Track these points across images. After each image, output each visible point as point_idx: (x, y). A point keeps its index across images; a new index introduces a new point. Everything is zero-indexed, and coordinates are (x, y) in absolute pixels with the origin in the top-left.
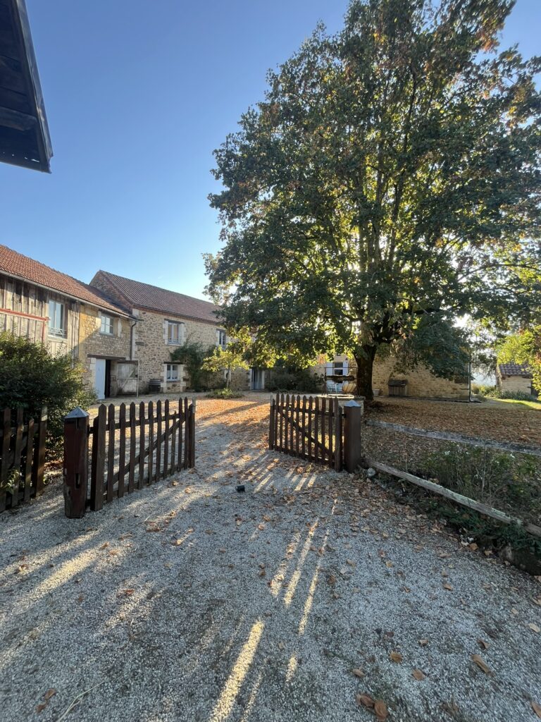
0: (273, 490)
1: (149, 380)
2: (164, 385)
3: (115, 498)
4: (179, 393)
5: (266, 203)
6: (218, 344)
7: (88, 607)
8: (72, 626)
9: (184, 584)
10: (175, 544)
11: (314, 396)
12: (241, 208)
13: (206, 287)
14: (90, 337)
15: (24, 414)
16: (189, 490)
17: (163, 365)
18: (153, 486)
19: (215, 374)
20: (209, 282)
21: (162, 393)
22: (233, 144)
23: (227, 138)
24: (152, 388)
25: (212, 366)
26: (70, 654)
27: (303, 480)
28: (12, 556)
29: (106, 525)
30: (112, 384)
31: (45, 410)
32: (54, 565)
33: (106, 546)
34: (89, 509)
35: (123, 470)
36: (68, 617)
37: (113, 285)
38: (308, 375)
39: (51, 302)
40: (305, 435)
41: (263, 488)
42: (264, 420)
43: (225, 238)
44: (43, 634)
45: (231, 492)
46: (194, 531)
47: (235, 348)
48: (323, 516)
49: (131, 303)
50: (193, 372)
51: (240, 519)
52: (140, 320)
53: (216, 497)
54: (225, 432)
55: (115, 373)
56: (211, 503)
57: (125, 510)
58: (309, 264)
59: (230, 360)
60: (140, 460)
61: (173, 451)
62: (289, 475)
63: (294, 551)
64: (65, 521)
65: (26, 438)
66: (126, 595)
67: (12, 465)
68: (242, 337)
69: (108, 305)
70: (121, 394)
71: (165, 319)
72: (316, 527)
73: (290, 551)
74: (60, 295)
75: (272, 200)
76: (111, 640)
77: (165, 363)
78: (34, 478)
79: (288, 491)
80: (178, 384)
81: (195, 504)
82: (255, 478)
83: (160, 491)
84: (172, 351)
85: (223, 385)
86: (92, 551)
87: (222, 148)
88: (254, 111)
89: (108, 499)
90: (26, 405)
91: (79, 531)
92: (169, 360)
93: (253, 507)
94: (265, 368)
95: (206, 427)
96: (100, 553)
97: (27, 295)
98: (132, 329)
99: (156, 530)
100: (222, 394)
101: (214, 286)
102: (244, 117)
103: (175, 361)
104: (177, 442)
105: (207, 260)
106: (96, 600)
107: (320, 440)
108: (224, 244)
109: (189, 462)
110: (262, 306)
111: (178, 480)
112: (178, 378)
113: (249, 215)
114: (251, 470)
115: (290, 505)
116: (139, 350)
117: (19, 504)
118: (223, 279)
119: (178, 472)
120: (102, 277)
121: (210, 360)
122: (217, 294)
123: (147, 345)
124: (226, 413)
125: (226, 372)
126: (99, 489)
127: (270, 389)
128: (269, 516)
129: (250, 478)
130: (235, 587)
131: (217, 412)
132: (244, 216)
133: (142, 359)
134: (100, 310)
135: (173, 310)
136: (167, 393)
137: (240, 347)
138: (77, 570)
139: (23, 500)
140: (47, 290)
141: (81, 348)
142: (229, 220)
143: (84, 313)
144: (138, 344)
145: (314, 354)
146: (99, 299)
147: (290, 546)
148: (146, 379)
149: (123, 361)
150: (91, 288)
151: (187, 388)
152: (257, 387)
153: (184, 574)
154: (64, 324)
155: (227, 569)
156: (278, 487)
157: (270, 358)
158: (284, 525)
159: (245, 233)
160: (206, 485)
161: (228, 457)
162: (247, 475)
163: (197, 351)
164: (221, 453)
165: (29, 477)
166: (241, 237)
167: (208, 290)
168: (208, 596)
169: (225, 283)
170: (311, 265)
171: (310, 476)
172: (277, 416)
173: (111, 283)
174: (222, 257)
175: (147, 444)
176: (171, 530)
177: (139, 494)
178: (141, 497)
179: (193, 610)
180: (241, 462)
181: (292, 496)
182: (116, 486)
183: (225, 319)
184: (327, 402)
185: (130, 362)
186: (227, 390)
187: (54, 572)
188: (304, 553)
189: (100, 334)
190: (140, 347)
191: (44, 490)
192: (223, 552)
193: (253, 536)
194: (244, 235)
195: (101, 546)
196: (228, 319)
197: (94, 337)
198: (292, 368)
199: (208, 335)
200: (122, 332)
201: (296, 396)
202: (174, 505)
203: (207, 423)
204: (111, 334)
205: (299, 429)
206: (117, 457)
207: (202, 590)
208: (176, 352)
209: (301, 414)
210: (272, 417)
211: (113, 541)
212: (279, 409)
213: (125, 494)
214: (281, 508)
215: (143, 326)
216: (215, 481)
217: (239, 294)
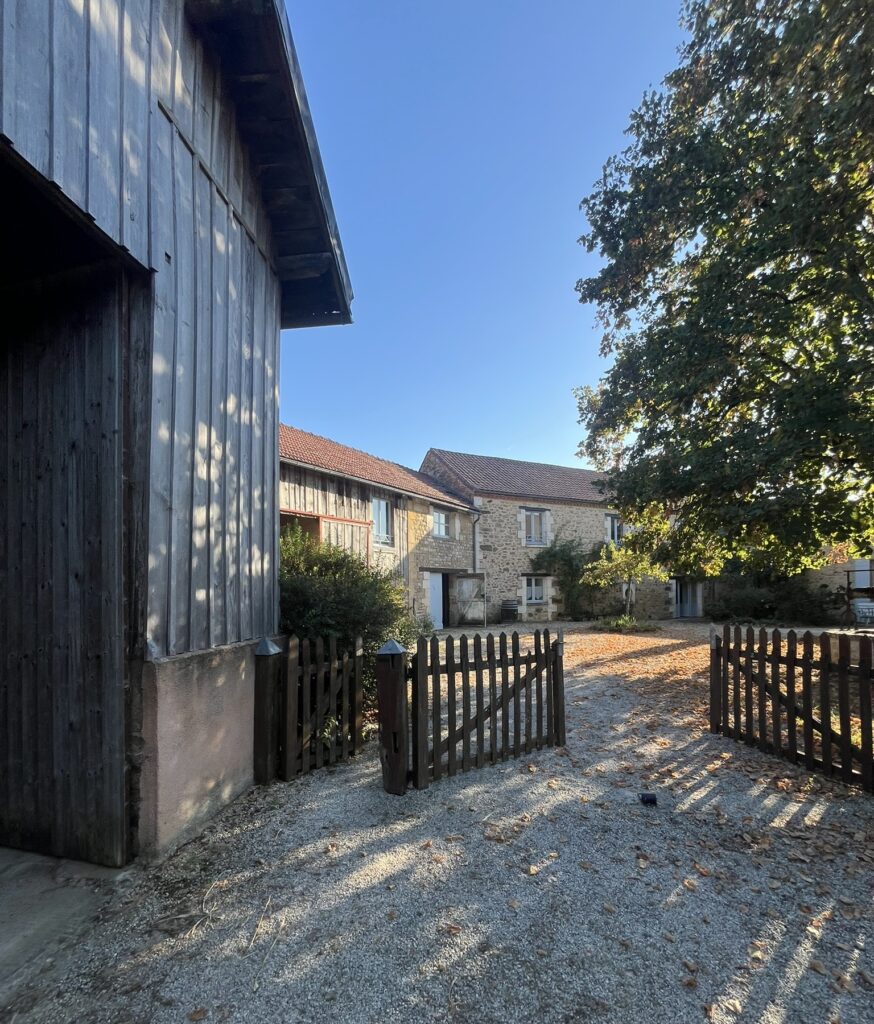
0: (718, 815)
1: (500, 602)
2: (522, 610)
3: (444, 775)
4: (546, 622)
5: (692, 263)
6: (608, 539)
7: (399, 931)
8: (378, 951)
9: (538, 947)
10: (527, 871)
11: (816, 632)
12: (637, 286)
13: (581, 443)
14: (421, 544)
15: (338, 646)
16: (555, 783)
17: (520, 578)
18: (499, 766)
19: (606, 591)
20: (584, 434)
21: (521, 621)
22: (616, 175)
23: (605, 168)
24: (506, 614)
25: (598, 576)
26: (371, 994)
27: (793, 808)
28: (324, 828)
29: (431, 813)
30: (452, 608)
31: (360, 642)
32: (365, 854)
33: (428, 845)
34: (411, 786)
35: (454, 736)
36: (375, 936)
37: (447, 466)
38: (803, 589)
39: (375, 501)
40: (794, 712)
41: (696, 807)
42: (698, 674)
43: (611, 351)
44: (345, 949)
45: (629, 801)
46: (560, 857)
47: (638, 543)
48: (846, 900)
49: (472, 488)
50: (567, 589)
51: (646, 858)
52: (483, 512)
53: (601, 805)
54: (620, 690)
55: (454, 592)
56: (591, 815)
57: (457, 796)
58: (797, 357)
59: (630, 566)
60: (478, 724)
61: (529, 715)
62: (755, 791)
63: (767, 958)
64: (383, 794)
65: (341, 677)
66: (450, 932)
67: (328, 710)
68: (651, 523)
69: (441, 495)
70: (464, 623)
71: (521, 507)
72: (826, 920)
73: (758, 954)
74: (384, 490)
75: (704, 252)
76: (423, 997)
77: (523, 575)
78: (352, 730)
79: (753, 824)
80: (544, 608)
81: (561, 810)
82: (678, 784)
83: (509, 777)
84: (533, 557)
85: (620, 611)
86: (411, 847)
87: (594, 191)
88: (654, 93)
89: (436, 775)
90: (338, 635)
91: (398, 813)
92: (528, 571)
93: (674, 839)
94: (701, 576)
95: (588, 681)
96: (421, 853)
97: (349, 496)
98: (474, 527)
99: (499, 841)
100: (617, 625)
101: (595, 440)
102: (635, 116)
103: (539, 572)
104: (534, 702)
105: (582, 398)
106: (410, 924)
107: (836, 728)
108: (611, 361)
109: (556, 736)
110: (687, 460)
111: (537, 764)
112: (545, 600)
113: (654, 296)
114: (671, 766)
115: (759, 854)
116: (485, 558)
117: (337, 761)
118: (611, 424)
119: (539, 750)
120: (434, 457)
121: (595, 568)
122: (603, 453)
123: (495, 549)
124: (625, 657)
125: (625, 587)
126: (423, 759)
127: (711, 616)
128: (710, 866)
129: (668, 781)
130: (633, 990)
131: (608, 655)
132: (645, 301)
133: (491, 572)
134: (432, 504)
135: (532, 490)
136: (528, 622)
137: (647, 540)
138: (391, 871)
139: (341, 756)
140: (370, 485)
141: (411, 559)
142: (617, 316)
143: (413, 510)
144: (484, 548)
145: (817, 544)
146: (430, 488)
147: (758, 943)
148: (497, 599)
149: (464, 575)
150: (421, 475)
151: (560, 615)
152: (688, 613)
153: (537, 930)
154: (390, 529)
155: (616, 947)
156: (731, 810)
157: (712, 558)
158: (744, 893)
159: (649, 334)
160: (585, 780)
161: (625, 736)
162: (663, 775)
163: (573, 554)
164: (612, 728)
165: (346, 728)
166: (641, 342)
167: (584, 449)
168: (578, 986)
169: (614, 430)
170: (803, 358)
171: (812, 803)
172: (726, 668)
173: (445, 463)
174: (607, 387)
175: (487, 700)
176: (522, 845)
177: (478, 776)
178: (480, 781)
179: (550, 1001)
180: (652, 750)
181: (764, 835)
182: (445, 757)
183: (615, 494)
184: (855, 646)
185: (474, 576)
186: (627, 618)
187: (364, 865)
188: (795, 972)
189: (433, 538)
190: (487, 552)
191: (364, 747)
192: (610, 912)
193: (672, 898)
194: (647, 336)
195: (422, 843)
196: (620, 492)
197: (426, 542)
198: (762, 573)
199: (591, 526)
200: (461, 533)
201: (770, 631)
202: (527, 804)
203: (590, 674)
204: (447, 537)
205: (779, 700)
206: (444, 716)
207: (568, 970)
208: (540, 557)
209: (783, 668)
210: (715, 668)
211: (439, 840)
212: (732, 656)
213: (458, 771)
214: (738, 856)
215: (489, 521)
216: (600, 776)
217: (640, 445)
